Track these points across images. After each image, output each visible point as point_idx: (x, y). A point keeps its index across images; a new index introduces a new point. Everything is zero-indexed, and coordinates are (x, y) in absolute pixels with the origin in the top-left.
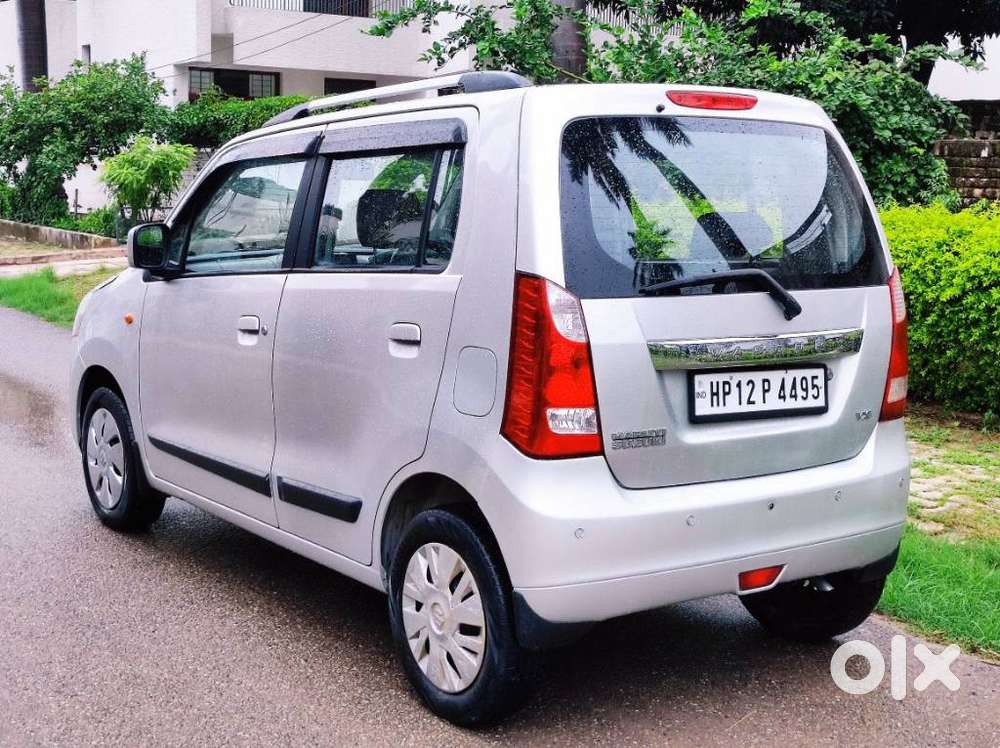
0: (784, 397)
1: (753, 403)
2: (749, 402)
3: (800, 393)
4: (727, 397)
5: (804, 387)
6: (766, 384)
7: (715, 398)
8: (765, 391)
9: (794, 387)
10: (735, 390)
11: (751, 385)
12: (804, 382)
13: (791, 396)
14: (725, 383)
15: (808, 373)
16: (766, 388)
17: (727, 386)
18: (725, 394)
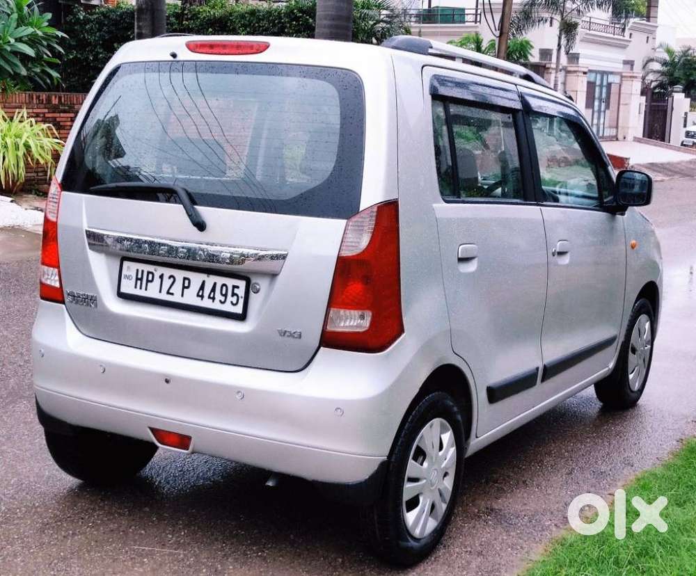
0: (202, 297)
1: (172, 294)
2: (168, 293)
3: (218, 297)
4: (149, 284)
5: (224, 292)
6: (187, 282)
7: (139, 282)
8: (184, 287)
9: (213, 290)
10: (157, 280)
11: (172, 279)
12: (224, 288)
13: (209, 297)
14: (149, 273)
15: (230, 282)
16: (186, 285)
17: (150, 276)
18: (148, 281)
